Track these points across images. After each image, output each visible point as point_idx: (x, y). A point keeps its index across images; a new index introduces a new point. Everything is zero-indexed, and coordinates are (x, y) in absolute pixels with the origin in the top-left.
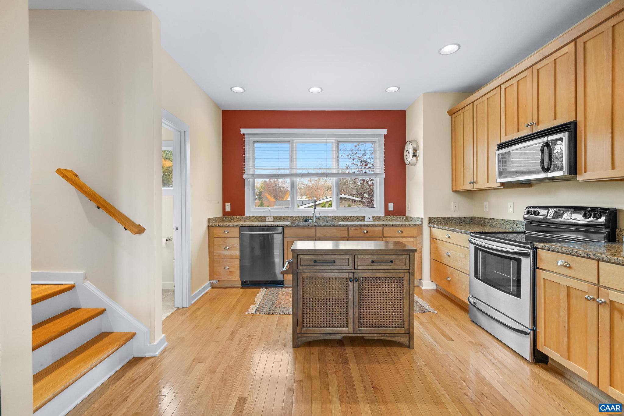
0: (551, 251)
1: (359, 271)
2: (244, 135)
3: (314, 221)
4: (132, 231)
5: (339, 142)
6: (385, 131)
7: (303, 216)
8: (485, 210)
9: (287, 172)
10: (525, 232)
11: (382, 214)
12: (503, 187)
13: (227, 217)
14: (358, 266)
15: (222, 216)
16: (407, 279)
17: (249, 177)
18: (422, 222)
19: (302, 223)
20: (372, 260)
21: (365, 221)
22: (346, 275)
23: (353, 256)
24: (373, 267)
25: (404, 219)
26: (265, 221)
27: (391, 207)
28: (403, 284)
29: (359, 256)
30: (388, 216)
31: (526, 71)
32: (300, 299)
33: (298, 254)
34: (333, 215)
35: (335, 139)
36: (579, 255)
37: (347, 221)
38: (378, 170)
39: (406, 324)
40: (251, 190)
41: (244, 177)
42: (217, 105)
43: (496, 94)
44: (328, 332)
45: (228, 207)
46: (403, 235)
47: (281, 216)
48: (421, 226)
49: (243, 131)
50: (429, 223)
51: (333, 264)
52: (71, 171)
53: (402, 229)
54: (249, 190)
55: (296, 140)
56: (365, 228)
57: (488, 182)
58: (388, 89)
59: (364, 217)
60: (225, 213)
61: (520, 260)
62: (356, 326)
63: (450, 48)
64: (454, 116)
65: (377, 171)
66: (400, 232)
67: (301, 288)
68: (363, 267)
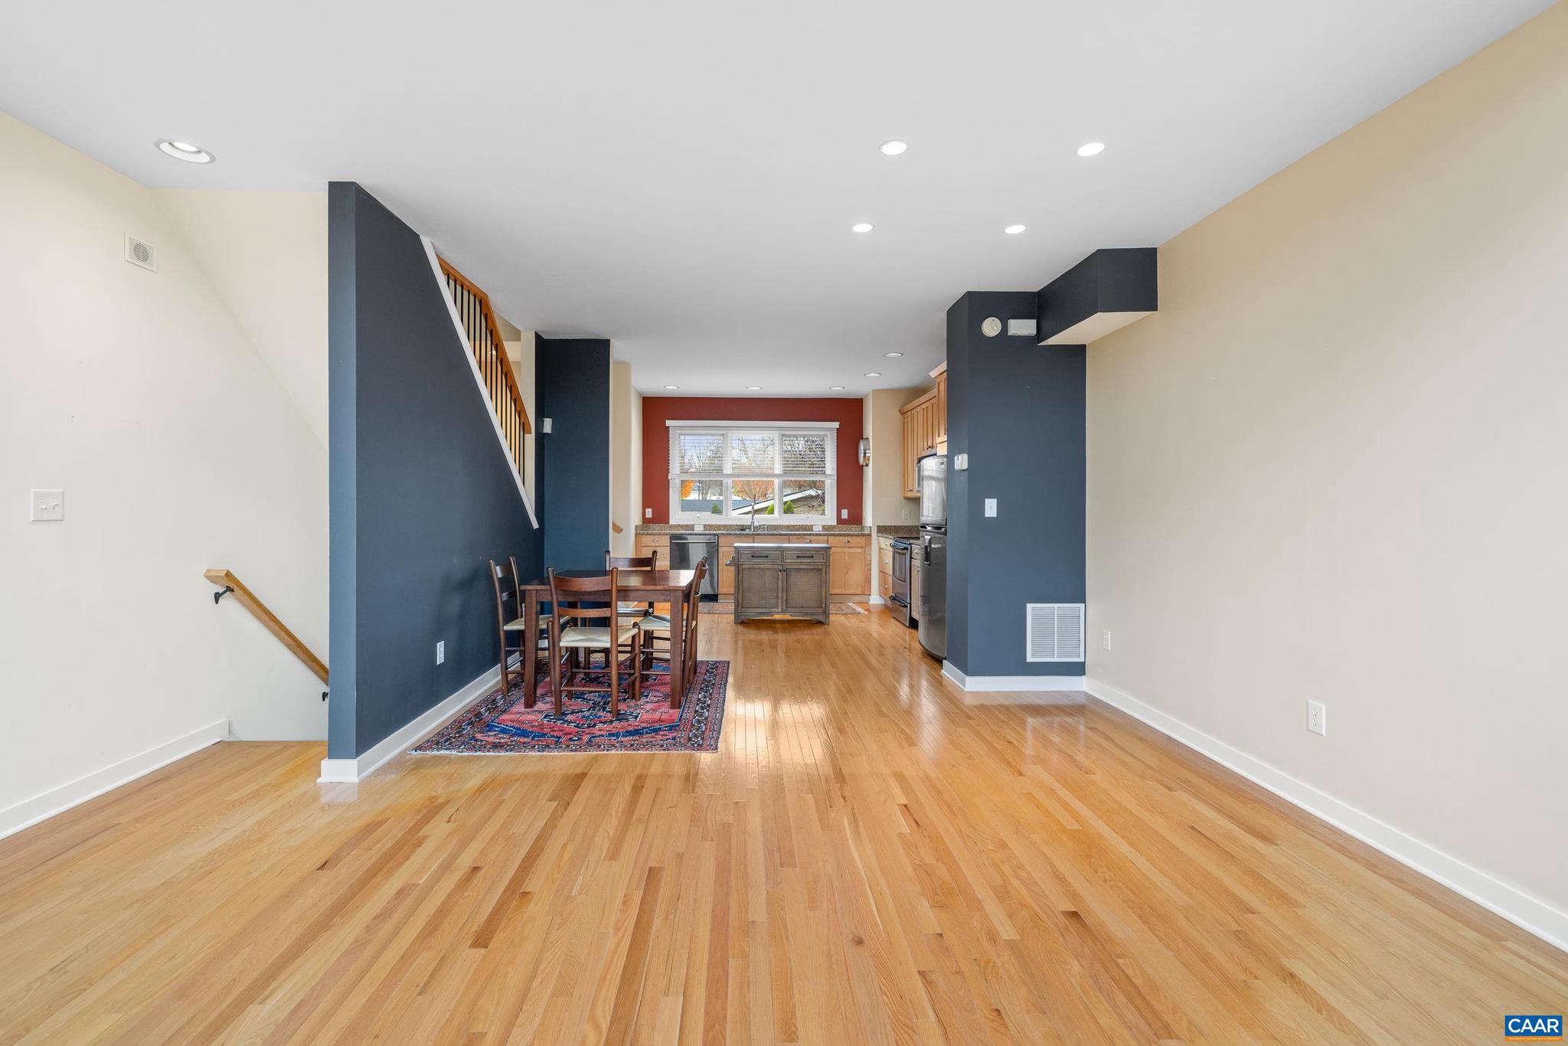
1: (787, 563)
2: (668, 427)
3: (752, 530)
5: (783, 436)
6: (836, 425)
7: (739, 525)
11: (834, 522)
13: (651, 524)
14: (785, 560)
15: (641, 523)
16: (824, 569)
17: (674, 478)
18: (871, 531)
20: (797, 555)
21: (813, 531)
22: (777, 567)
23: (782, 552)
24: (799, 561)
25: (857, 528)
26: (693, 530)
27: (845, 514)
28: (821, 574)
30: (841, 525)
33: (739, 550)
34: (775, 524)
35: (778, 432)
37: (791, 531)
38: (830, 471)
39: (824, 605)
41: (669, 477)
42: (640, 394)
45: (649, 513)
46: (849, 545)
47: (712, 525)
48: (870, 535)
49: (669, 423)
50: (877, 533)
51: (767, 558)
53: (849, 539)
54: (675, 493)
55: (730, 434)
56: (808, 537)
59: (812, 526)
60: (645, 520)
62: (784, 607)
64: (903, 417)
65: (828, 472)
66: (846, 542)
68: (790, 561)
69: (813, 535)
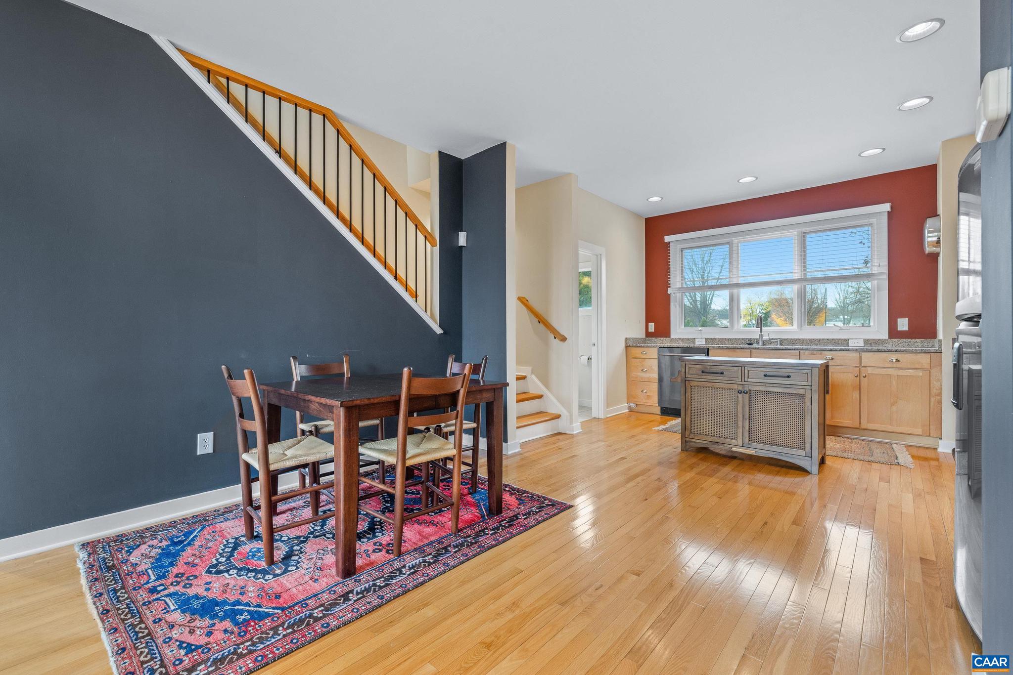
1: (749, 383)
2: (669, 243)
3: (761, 344)
4: (559, 339)
5: (804, 233)
6: (887, 207)
7: (746, 339)
9: (726, 282)
11: (885, 336)
13: (650, 338)
14: (748, 378)
15: (644, 337)
16: (808, 396)
17: (674, 292)
18: (940, 346)
20: (764, 373)
21: (848, 346)
22: (736, 387)
23: (743, 368)
25: (931, 344)
26: (695, 344)
28: (803, 401)
29: (749, 369)
30: (895, 339)
32: (688, 406)
33: (686, 363)
34: (793, 338)
35: (797, 230)
37: (817, 346)
38: (878, 268)
39: (808, 446)
40: (677, 306)
41: (669, 292)
44: (717, 441)
45: (652, 327)
46: (899, 365)
47: (715, 338)
48: (938, 352)
49: (667, 239)
51: (722, 375)
52: (524, 298)
53: (901, 357)
54: (676, 307)
55: (736, 240)
56: (828, 353)
58: (865, 152)
59: (847, 340)
60: (648, 334)
62: (747, 440)
65: (875, 270)
66: (894, 360)
67: (690, 395)
68: (755, 380)
69: (848, 350)
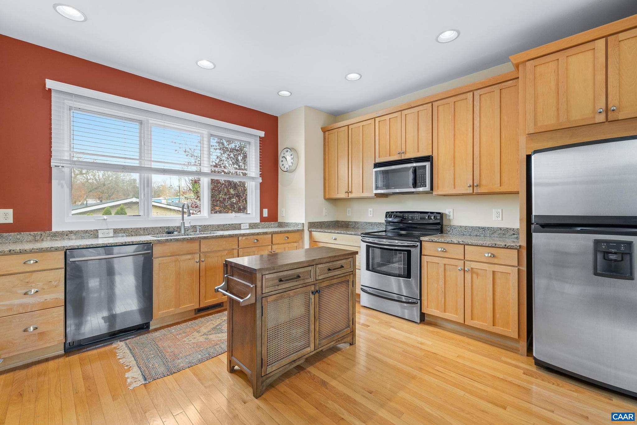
0: (434, 242)
1: (319, 281)
3: (183, 232)
5: (211, 135)
6: (262, 133)
7: (165, 227)
8: (348, 215)
9: (136, 163)
10: (386, 230)
11: (258, 220)
12: (376, 197)
13: (5, 234)
14: (318, 276)
16: (351, 280)
17: (64, 165)
18: (303, 227)
19: (165, 237)
21: (241, 229)
22: (309, 288)
23: (315, 266)
24: (329, 275)
25: (277, 225)
26: (97, 237)
27: (266, 213)
28: (349, 286)
29: (319, 266)
30: (263, 223)
31: (397, 113)
32: (265, 331)
33: (263, 274)
34: (205, 224)
35: (207, 130)
36: (453, 242)
37: (222, 230)
38: (254, 174)
39: (351, 322)
43: (371, 123)
45: (7, 216)
46: (289, 241)
47: (127, 229)
48: (302, 231)
49: (50, 84)
50: (309, 228)
53: (288, 235)
57: (363, 193)
58: (281, 92)
59: (240, 224)
61: (410, 251)
62: (317, 342)
63: (353, 76)
64: (327, 133)
66: (286, 238)
68: (322, 276)
